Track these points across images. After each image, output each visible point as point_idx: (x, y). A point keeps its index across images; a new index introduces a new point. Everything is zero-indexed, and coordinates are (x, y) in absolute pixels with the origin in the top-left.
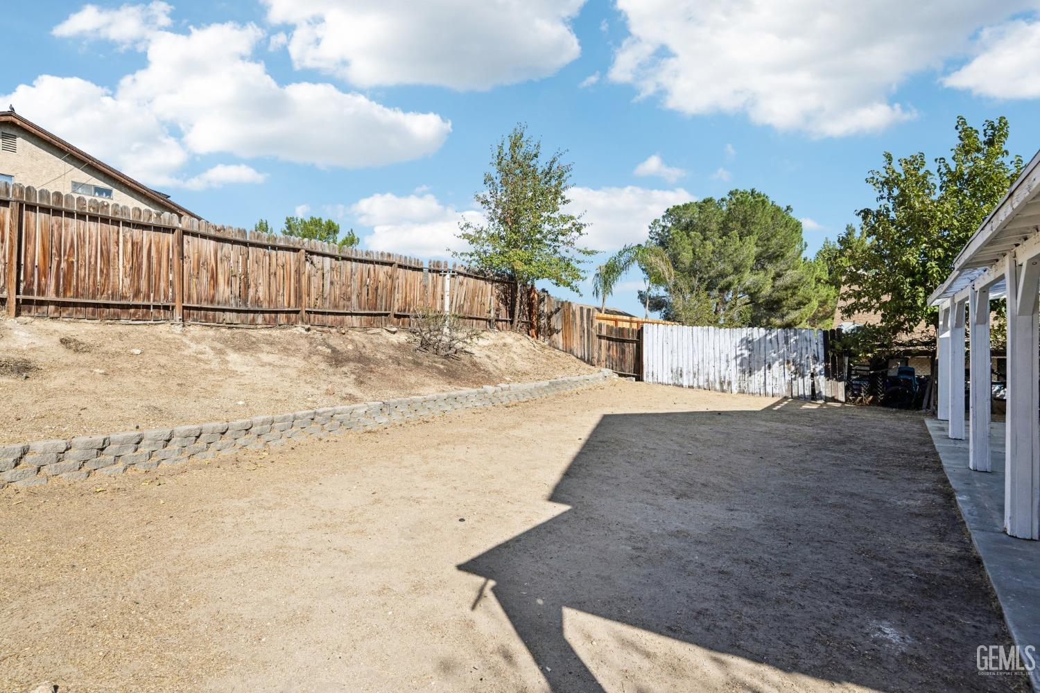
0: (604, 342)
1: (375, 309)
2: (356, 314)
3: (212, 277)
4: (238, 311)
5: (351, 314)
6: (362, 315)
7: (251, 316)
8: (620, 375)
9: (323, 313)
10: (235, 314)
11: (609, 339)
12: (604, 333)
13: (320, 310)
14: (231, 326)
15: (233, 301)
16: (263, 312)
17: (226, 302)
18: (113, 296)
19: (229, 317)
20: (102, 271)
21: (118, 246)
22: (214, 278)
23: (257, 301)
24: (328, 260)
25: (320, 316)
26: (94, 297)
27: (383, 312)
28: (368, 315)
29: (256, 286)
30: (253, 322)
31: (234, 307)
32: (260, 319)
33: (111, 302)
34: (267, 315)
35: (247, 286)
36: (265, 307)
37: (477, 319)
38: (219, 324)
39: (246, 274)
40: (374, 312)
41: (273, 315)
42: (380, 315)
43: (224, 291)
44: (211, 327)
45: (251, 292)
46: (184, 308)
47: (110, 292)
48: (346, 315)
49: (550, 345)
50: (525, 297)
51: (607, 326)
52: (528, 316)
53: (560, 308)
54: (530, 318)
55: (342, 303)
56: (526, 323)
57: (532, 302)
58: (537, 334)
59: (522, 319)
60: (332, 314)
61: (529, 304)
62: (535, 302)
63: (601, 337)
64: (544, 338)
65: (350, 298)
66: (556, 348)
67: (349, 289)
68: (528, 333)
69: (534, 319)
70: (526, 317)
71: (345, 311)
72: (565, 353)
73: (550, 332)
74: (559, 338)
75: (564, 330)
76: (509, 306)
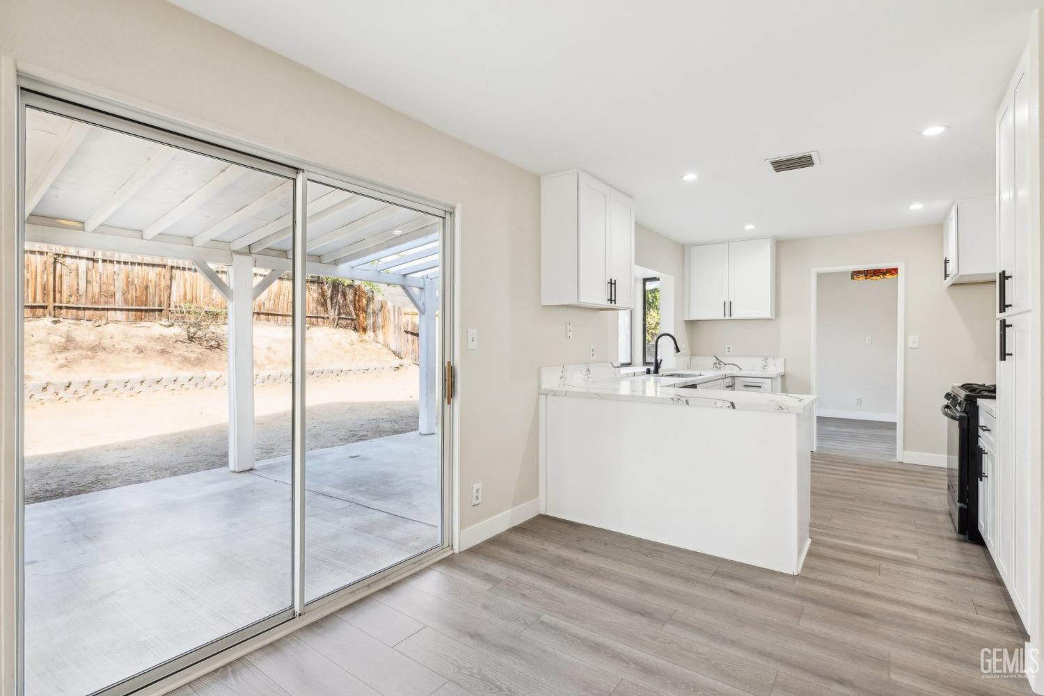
0: (410, 336)
1: (146, 305)
2: (121, 310)
5: (115, 310)
6: (128, 310)
9: (78, 309)
12: (410, 329)
13: (74, 306)
24: (84, 262)
25: (74, 311)
27: (157, 308)
28: (136, 310)
37: (283, 315)
40: (143, 308)
42: (153, 311)
48: (107, 309)
49: (374, 340)
50: (350, 297)
51: (412, 323)
52: (353, 313)
53: (382, 307)
54: (357, 315)
55: (103, 299)
56: (352, 320)
57: (358, 301)
58: (365, 330)
59: (343, 316)
60: (89, 309)
61: (356, 302)
62: (364, 301)
63: (407, 332)
64: (370, 333)
65: (113, 295)
66: (377, 342)
67: (112, 288)
68: (355, 329)
69: (362, 316)
70: (350, 314)
71: (106, 307)
72: (381, 346)
73: (374, 328)
74: (380, 333)
75: (383, 327)
76: (324, 304)
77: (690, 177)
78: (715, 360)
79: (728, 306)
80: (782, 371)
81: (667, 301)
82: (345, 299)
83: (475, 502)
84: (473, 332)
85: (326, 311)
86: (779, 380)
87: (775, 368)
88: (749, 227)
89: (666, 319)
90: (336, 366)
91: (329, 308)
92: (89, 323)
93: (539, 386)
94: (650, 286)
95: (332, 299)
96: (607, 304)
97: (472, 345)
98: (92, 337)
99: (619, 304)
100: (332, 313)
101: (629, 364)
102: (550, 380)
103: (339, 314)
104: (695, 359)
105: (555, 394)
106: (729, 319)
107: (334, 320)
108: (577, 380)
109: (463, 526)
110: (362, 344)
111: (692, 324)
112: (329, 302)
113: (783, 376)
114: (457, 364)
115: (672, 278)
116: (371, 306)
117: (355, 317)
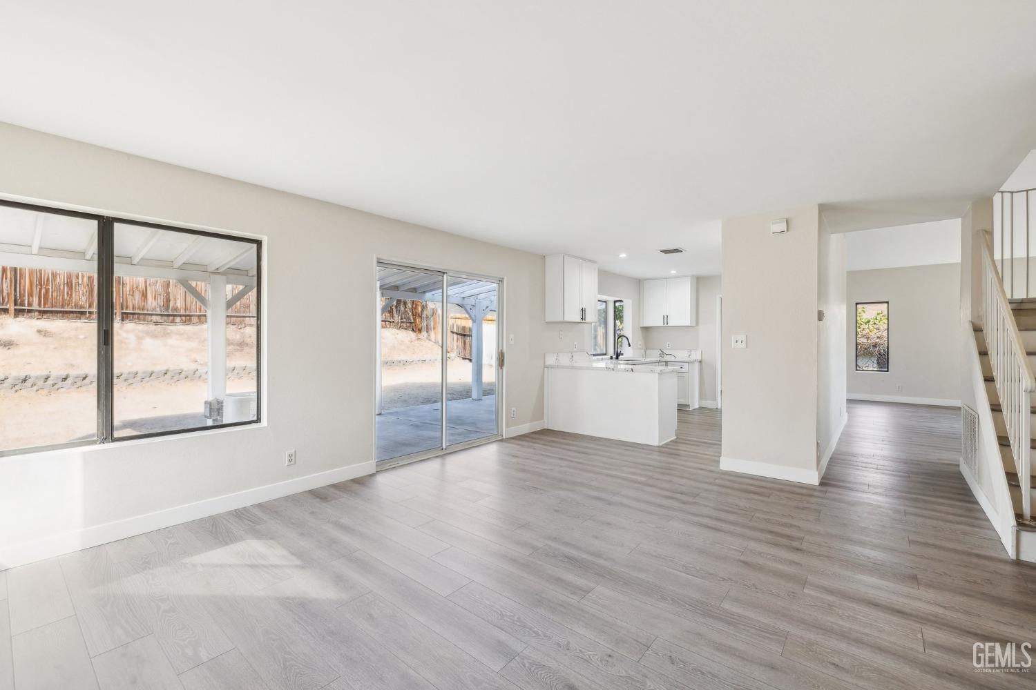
0: (455, 335)
3: (143, 295)
4: (162, 315)
5: (250, 317)
7: (171, 318)
8: (463, 359)
10: (160, 317)
11: (457, 334)
12: (455, 330)
14: (156, 323)
15: (158, 309)
16: (181, 316)
17: (154, 309)
18: (76, 306)
19: (155, 318)
20: (68, 293)
21: (78, 279)
22: (144, 295)
23: (175, 309)
26: (63, 307)
29: (175, 300)
30: (173, 321)
31: (159, 313)
32: (178, 319)
33: (74, 310)
34: (183, 318)
35: (168, 301)
36: (182, 312)
38: (149, 322)
39: (168, 294)
41: (188, 318)
43: (151, 303)
44: (143, 324)
45: (171, 304)
46: (123, 313)
47: (73, 304)
48: (245, 317)
49: (427, 338)
50: (409, 305)
51: (457, 325)
52: (412, 318)
53: (433, 313)
54: (414, 319)
55: (242, 309)
56: (411, 323)
57: (415, 309)
58: (420, 331)
59: (404, 320)
60: (234, 316)
61: (414, 309)
62: (420, 309)
63: (453, 332)
64: (424, 333)
65: (249, 307)
66: (430, 340)
67: (248, 301)
68: (413, 330)
69: (418, 320)
70: (410, 319)
71: (244, 315)
72: (433, 343)
73: (427, 328)
74: (432, 334)
75: (434, 328)
76: (391, 312)
77: (623, 255)
78: (660, 352)
79: (666, 318)
80: (699, 358)
81: (628, 314)
82: (406, 307)
83: (512, 416)
84: (512, 336)
85: (393, 317)
86: (697, 365)
87: (696, 356)
88: (673, 272)
89: (628, 327)
90: (402, 357)
91: (395, 314)
92: (234, 327)
93: (545, 363)
94: (617, 304)
95: (396, 307)
96: (580, 320)
97: (512, 343)
98: (238, 337)
99: (587, 321)
100: (397, 318)
101: (605, 354)
102: (550, 360)
103: (402, 319)
104: (649, 352)
105: (552, 367)
106: (666, 327)
107: (398, 323)
108: (564, 360)
109: (507, 426)
110: (419, 342)
111: (646, 330)
112: (394, 310)
113: (700, 362)
114: (505, 351)
115: (631, 301)
116: (425, 313)
117: (412, 321)
